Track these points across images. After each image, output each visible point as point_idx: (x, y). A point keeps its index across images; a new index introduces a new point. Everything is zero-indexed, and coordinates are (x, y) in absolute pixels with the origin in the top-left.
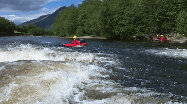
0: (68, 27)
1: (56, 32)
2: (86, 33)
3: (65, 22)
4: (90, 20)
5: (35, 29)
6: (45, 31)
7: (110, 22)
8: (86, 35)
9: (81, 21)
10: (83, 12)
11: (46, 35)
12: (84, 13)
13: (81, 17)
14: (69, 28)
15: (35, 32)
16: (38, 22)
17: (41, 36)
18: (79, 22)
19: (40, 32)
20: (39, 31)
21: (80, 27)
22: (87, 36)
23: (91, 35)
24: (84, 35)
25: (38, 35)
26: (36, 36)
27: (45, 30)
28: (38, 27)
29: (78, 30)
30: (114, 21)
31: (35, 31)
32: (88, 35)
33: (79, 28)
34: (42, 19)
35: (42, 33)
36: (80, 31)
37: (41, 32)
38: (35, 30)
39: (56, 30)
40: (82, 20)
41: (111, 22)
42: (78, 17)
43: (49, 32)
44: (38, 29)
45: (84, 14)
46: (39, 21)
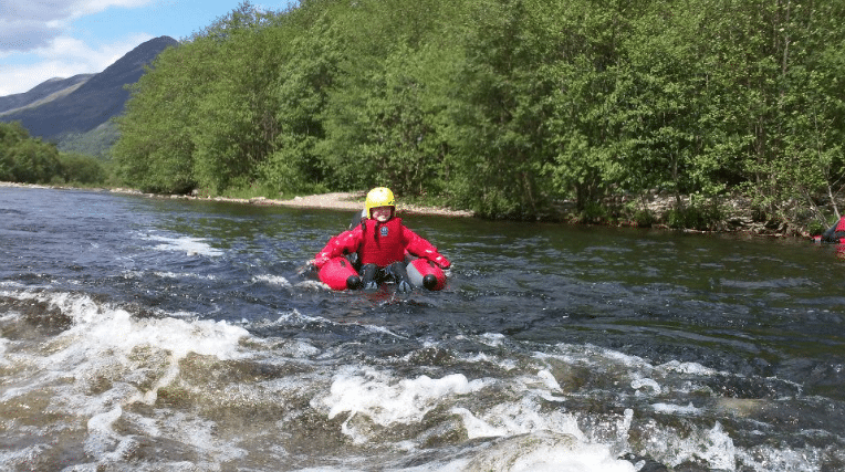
0: (218, 135)
1: (126, 167)
2: (320, 179)
3: (206, 105)
4: (366, 94)
5: (9, 145)
6: (62, 161)
7: (532, 104)
8: (320, 186)
9: (295, 104)
10: (316, 47)
11: (62, 180)
12: (318, 55)
13: (299, 76)
14: (223, 144)
15: (9, 163)
16: (26, 111)
17: (42, 184)
18: (284, 106)
19: (35, 163)
20: (29, 155)
21: (286, 138)
22: (323, 192)
23: (345, 190)
24: (309, 185)
25: (21, 177)
26: (17, 185)
27: (64, 155)
28: (25, 137)
29: (278, 157)
30: (557, 99)
31: (13, 155)
32: (329, 187)
33: (287, 145)
34: (51, 98)
35: (47, 170)
36: (287, 160)
37: (41, 164)
38: (11, 149)
39: (126, 156)
40: (306, 95)
41: (536, 109)
42: (283, 75)
43: (82, 165)
44: (25, 145)
45: (321, 59)
46: (32, 105)
